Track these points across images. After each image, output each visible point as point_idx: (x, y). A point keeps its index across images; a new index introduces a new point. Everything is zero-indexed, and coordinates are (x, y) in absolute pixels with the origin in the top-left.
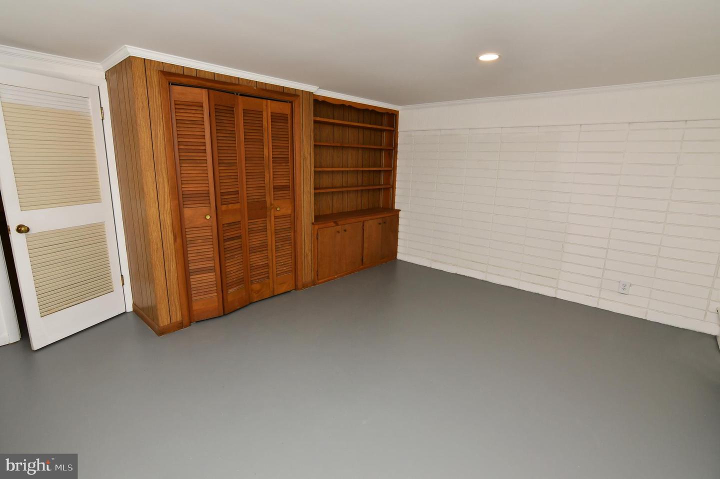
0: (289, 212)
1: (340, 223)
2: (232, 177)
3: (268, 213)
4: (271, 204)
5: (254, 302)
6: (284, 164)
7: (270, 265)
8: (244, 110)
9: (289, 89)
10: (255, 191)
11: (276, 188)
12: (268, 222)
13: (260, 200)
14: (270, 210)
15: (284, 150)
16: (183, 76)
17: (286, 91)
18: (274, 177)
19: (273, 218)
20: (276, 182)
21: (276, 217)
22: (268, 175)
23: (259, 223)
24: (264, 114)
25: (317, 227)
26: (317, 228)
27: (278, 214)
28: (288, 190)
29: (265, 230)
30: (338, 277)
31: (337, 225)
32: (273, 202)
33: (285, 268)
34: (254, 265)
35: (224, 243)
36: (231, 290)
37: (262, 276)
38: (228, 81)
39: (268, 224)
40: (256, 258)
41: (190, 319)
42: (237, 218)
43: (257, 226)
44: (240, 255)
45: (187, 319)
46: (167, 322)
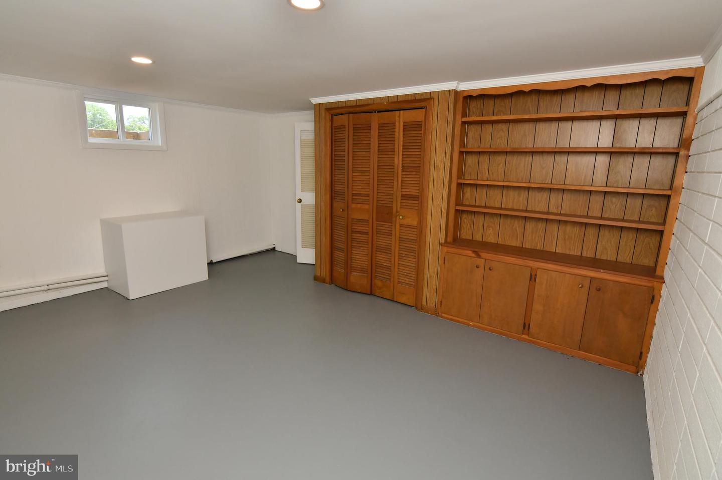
0: (415, 223)
1: (483, 255)
2: (365, 182)
3: (394, 219)
4: (397, 212)
5: (376, 296)
6: (414, 173)
7: (392, 269)
8: (379, 124)
9: (422, 94)
10: (385, 197)
11: (404, 197)
12: (393, 227)
13: (389, 205)
14: (396, 217)
15: (416, 159)
16: (338, 108)
17: (418, 97)
18: (402, 186)
19: (398, 225)
20: (404, 190)
21: (401, 226)
22: (396, 183)
23: (387, 226)
24: (397, 124)
25: (445, 249)
26: (446, 251)
27: (403, 222)
28: (417, 200)
29: (390, 234)
30: (474, 326)
31: (479, 256)
32: (399, 209)
33: (407, 280)
34: (379, 263)
35: (352, 233)
36: (355, 274)
37: (385, 276)
38: (366, 103)
39: (393, 230)
40: (381, 258)
41: (331, 280)
42: (365, 216)
43: (384, 228)
44: (365, 248)
45: (328, 279)
46: (318, 274)
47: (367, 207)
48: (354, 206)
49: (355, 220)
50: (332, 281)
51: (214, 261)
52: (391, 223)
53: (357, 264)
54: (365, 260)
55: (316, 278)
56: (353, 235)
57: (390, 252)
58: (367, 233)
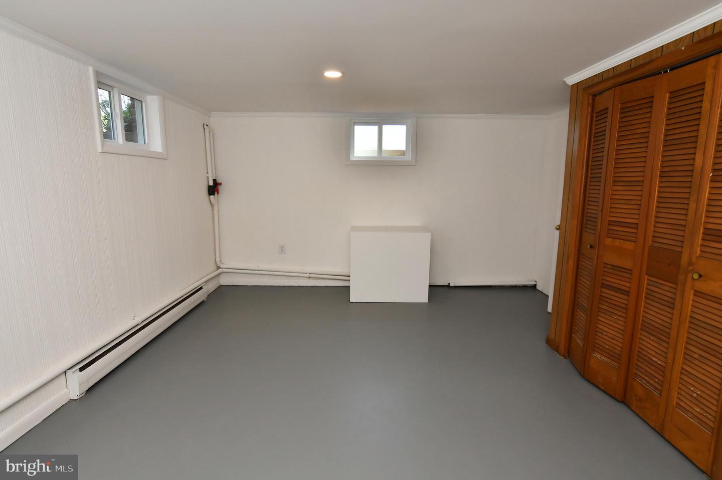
2: (633, 202)
3: (682, 277)
4: (689, 264)
5: (632, 410)
7: (668, 373)
8: (671, 93)
10: (669, 231)
11: (709, 235)
12: (680, 293)
13: (674, 249)
14: (687, 273)
16: (601, 82)
18: (708, 211)
19: (688, 291)
20: (710, 220)
21: (695, 293)
22: (694, 206)
23: (667, 288)
24: (709, 84)
27: (699, 286)
32: (694, 259)
33: (697, 410)
34: (645, 353)
35: (602, 287)
36: (599, 356)
37: (652, 382)
38: (647, 60)
39: (678, 298)
40: (649, 344)
41: (568, 352)
42: (627, 263)
43: (660, 291)
44: (621, 319)
45: (562, 348)
46: (552, 336)
47: (630, 246)
48: (608, 241)
49: (608, 266)
50: (568, 354)
51: (452, 285)
52: (677, 284)
53: (604, 341)
54: (616, 338)
55: (548, 342)
56: (604, 290)
57: (667, 339)
58: (627, 293)
